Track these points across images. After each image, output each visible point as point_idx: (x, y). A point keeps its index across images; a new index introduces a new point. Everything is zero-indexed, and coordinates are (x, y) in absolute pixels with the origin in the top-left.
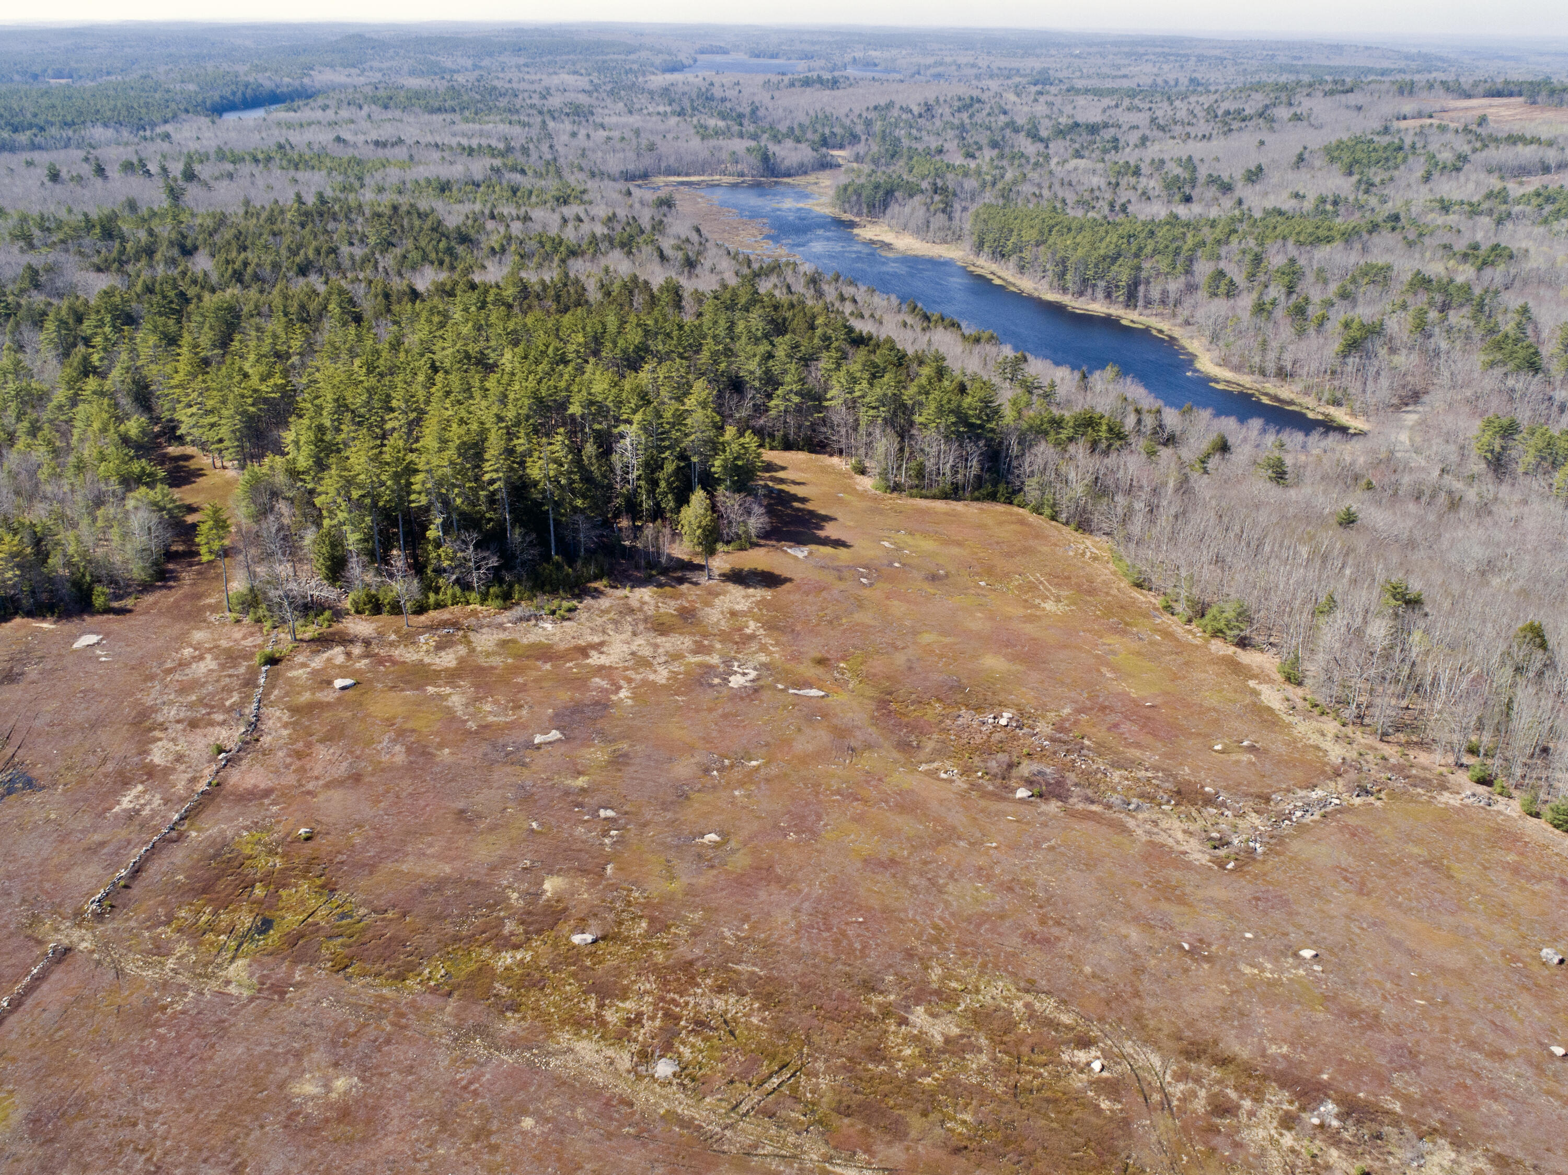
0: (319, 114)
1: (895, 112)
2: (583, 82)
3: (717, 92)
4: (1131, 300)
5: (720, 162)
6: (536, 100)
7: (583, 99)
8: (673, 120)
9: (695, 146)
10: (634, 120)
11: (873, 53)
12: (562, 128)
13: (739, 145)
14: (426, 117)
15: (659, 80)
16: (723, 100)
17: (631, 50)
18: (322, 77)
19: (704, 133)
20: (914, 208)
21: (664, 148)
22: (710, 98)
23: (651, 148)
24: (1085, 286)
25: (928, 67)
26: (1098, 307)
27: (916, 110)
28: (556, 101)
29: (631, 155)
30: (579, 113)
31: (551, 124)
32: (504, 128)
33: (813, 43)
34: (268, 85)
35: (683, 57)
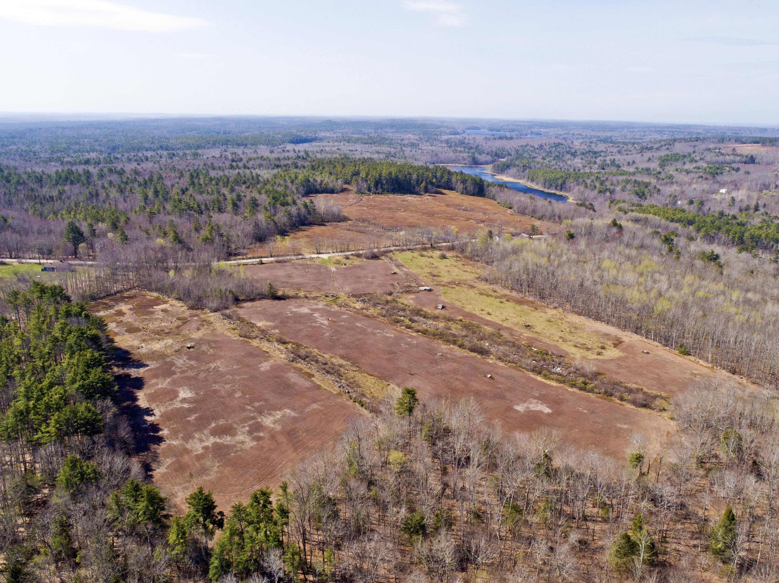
0: (328, 144)
1: (528, 147)
2: (417, 137)
3: (466, 141)
4: (561, 190)
5: (459, 160)
6: (399, 141)
7: (415, 141)
8: (446, 148)
9: (452, 155)
10: (433, 148)
11: (542, 130)
12: (407, 150)
13: (466, 155)
14: (362, 145)
15: (445, 137)
16: (468, 144)
17: (438, 127)
18: (322, 134)
19: (455, 151)
20: (513, 170)
21: (440, 155)
22: (464, 143)
23: (436, 155)
24: (550, 186)
25: (561, 135)
26: (553, 191)
27: (536, 147)
28: (406, 142)
29: (430, 157)
30: (413, 145)
31: (404, 148)
32: (388, 149)
33: (518, 126)
34: (304, 136)
35: (459, 131)
